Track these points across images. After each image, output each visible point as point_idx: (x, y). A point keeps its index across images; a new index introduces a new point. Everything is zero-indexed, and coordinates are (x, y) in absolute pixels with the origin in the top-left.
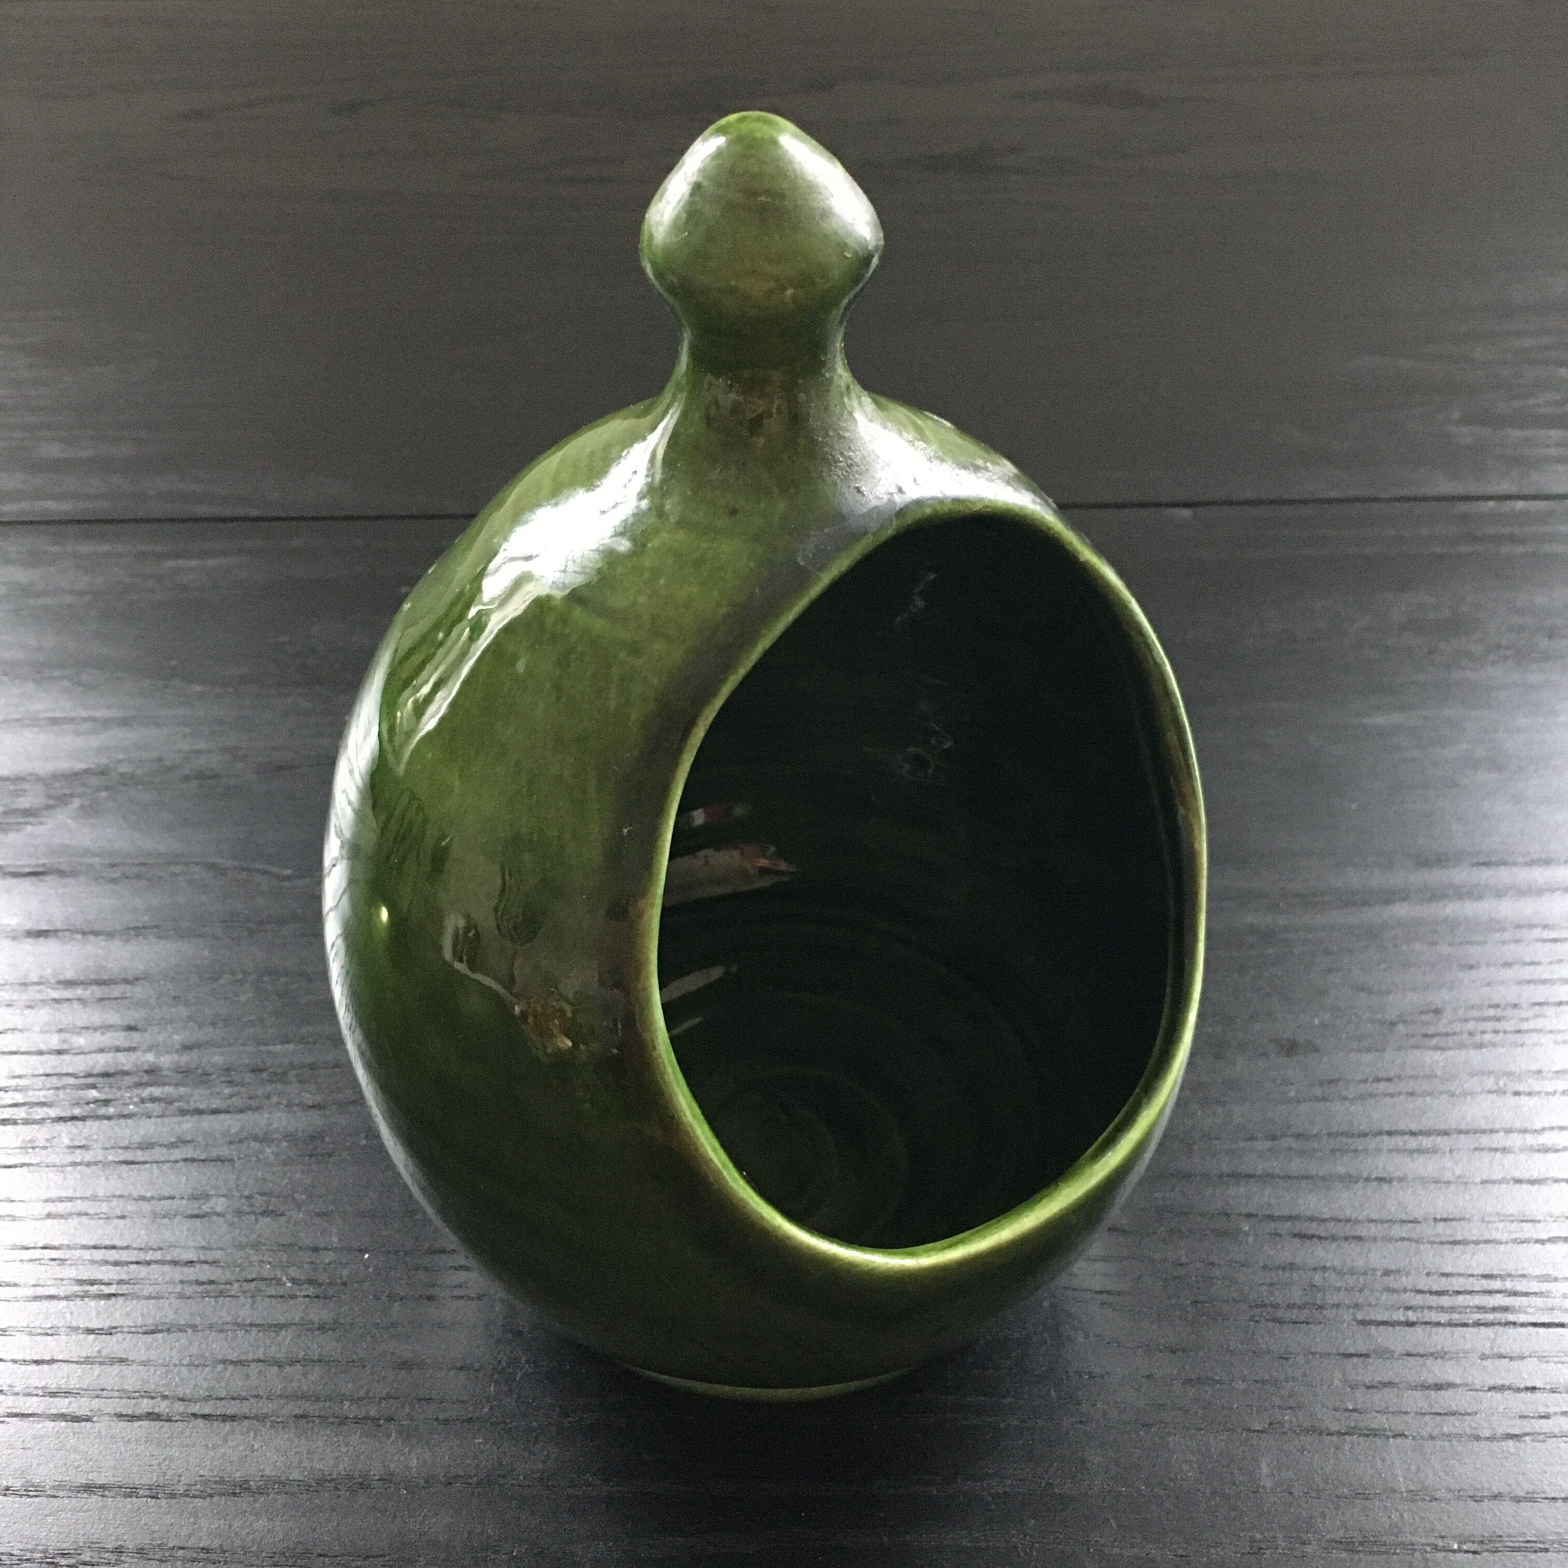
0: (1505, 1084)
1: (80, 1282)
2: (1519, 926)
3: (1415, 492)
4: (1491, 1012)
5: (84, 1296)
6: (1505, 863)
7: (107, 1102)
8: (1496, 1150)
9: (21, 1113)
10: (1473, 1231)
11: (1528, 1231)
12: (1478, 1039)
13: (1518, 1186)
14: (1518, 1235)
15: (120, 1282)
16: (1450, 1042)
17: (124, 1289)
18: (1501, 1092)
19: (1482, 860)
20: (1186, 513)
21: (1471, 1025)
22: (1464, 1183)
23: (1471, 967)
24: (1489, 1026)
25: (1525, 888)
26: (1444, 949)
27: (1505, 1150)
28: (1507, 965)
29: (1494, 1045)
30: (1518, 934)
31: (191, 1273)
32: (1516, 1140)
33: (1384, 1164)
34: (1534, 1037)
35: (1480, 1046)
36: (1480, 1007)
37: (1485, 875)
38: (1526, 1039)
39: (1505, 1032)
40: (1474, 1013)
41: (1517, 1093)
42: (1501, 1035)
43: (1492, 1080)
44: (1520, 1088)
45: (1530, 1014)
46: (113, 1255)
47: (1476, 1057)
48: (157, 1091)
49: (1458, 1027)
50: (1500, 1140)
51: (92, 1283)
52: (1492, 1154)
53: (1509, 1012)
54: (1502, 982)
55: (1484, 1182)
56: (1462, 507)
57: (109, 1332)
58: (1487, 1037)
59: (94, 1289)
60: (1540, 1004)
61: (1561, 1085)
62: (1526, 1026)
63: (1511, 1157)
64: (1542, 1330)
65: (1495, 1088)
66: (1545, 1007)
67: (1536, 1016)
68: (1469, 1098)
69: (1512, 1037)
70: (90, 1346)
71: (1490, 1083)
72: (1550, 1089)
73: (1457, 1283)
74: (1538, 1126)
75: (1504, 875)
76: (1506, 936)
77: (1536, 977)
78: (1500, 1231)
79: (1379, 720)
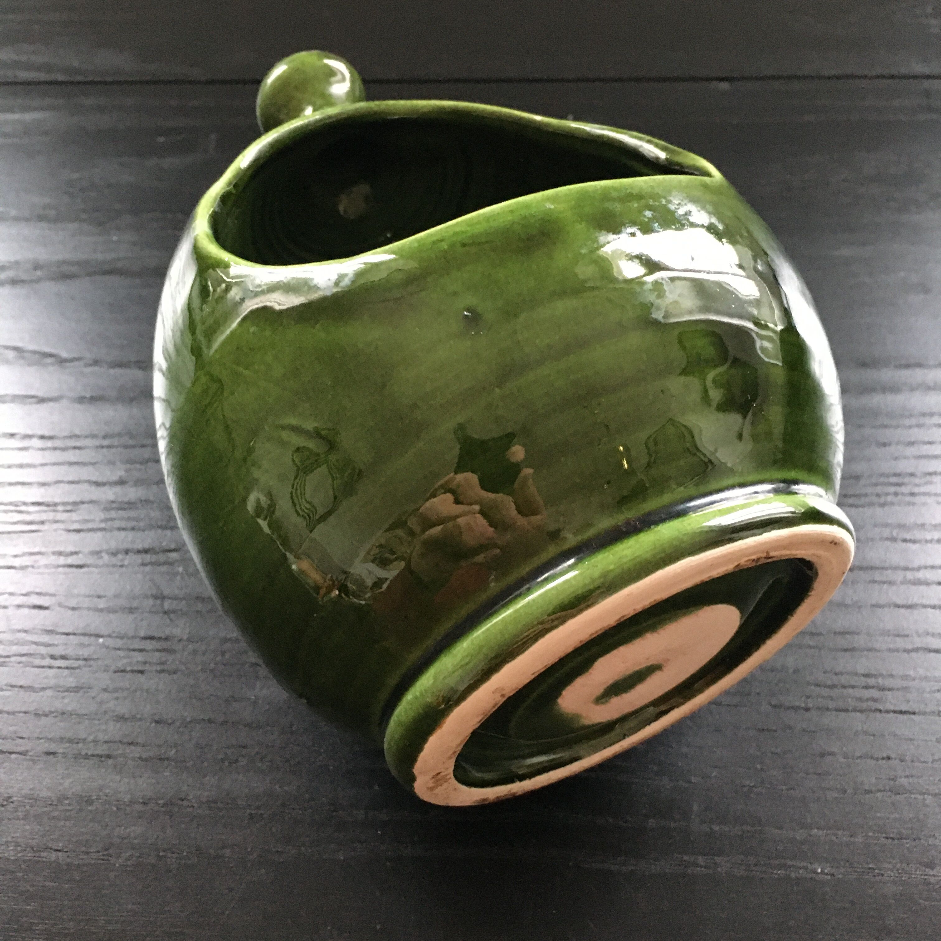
0: (897, 534)
2: (924, 415)
3: (894, 71)
4: (893, 480)
6: (920, 365)
8: (884, 583)
10: (860, 641)
11: (900, 643)
12: (882, 500)
13: (897, 609)
14: (892, 646)
16: (863, 500)
18: (893, 539)
19: (903, 362)
20: (725, 86)
21: (879, 489)
22: (858, 606)
23: (885, 445)
24: (892, 489)
25: (932, 384)
26: (867, 431)
27: (891, 583)
28: (911, 444)
29: (892, 504)
30: (922, 420)
32: (899, 576)
34: (923, 499)
35: (883, 505)
36: (888, 476)
37: (904, 374)
38: (917, 499)
39: (903, 494)
40: (882, 480)
41: (905, 541)
42: (900, 497)
43: (888, 530)
44: (908, 537)
45: (923, 480)
47: (879, 511)
49: (869, 490)
50: (889, 575)
52: (882, 585)
53: (906, 480)
54: (905, 458)
55: (873, 606)
56: (926, 84)
58: (890, 498)
60: (930, 474)
61: (936, 535)
62: (916, 490)
63: (894, 588)
64: (900, 716)
65: (889, 536)
66: (934, 476)
67: (927, 483)
68: (870, 543)
69: (908, 499)
71: (886, 532)
72: (929, 537)
73: (843, 679)
74: (916, 565)
75: (918, 375)
76: (913, 421)
77: (930, 453)
78: (881, 643)
79: (845, 252)
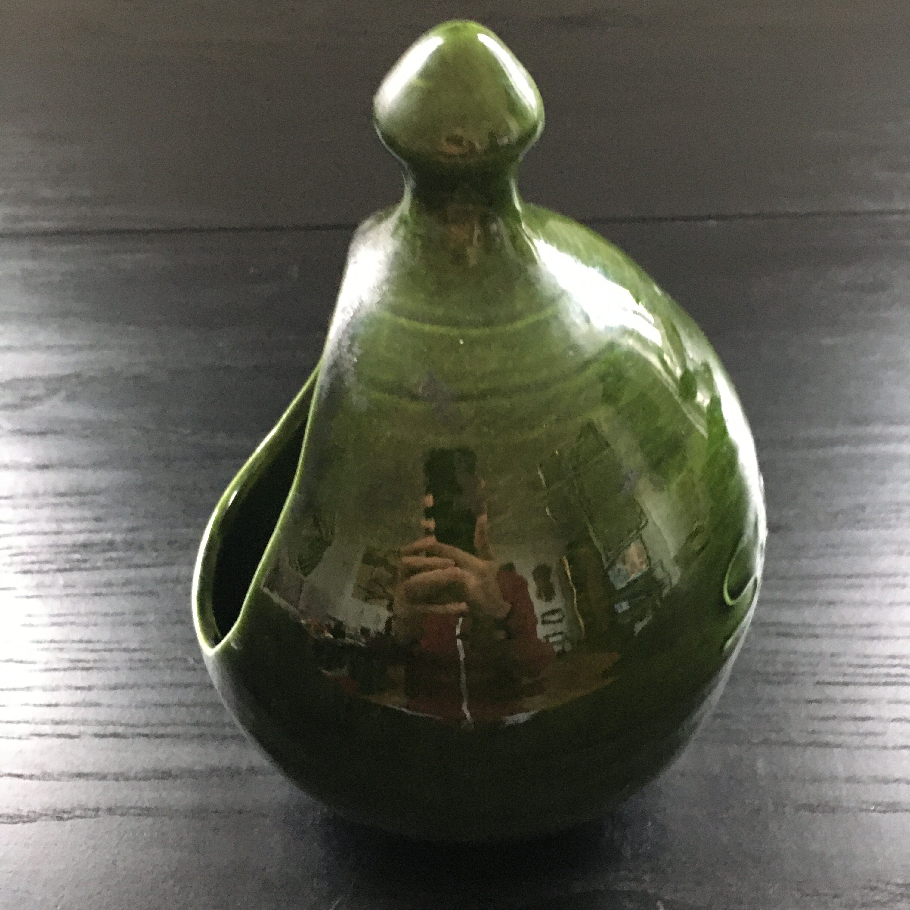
0: (903, 549)
1: (72, 661)
4: (895, 507)
5: (74, 669)
6: (904, 423)
7: (85, 561)
8: (897, 586)
9: (36, 567)
10: (884, 631)
12: (887, 523)
15: (95, 661)
16: (871, 524)
17: (97, 665)
18: (901, 553)
19: (890, 421)
20: (714, 223)
21: (883, 515)
22: (879, 604)
23: (883, 482)
24: (894, 515)
26: (867, 471)
27: (903, 586)
29: (896, 526)
31: (137, 656)
33: (831, 594)
35: (888, 527)
36: (889, 505)
39: (903, 519)
40: (886, 508)
42: (900, 521)
43: (895, 546)
46: (90, 646)
48: (114, 555)
49: (875, 516)
50: (899, 580)
51: (79, 661)
52: (895, 588)
53: (905, 508)
55: (891, 604)
56: (879, 218)
57: (90, 688)
58: (892, 522)
59: (80, 665)
65: (897, 551)
68: (881, 556)
70: (79, 696)
73: (875, 661)
75: (903, 430)
78: (900, 632)
